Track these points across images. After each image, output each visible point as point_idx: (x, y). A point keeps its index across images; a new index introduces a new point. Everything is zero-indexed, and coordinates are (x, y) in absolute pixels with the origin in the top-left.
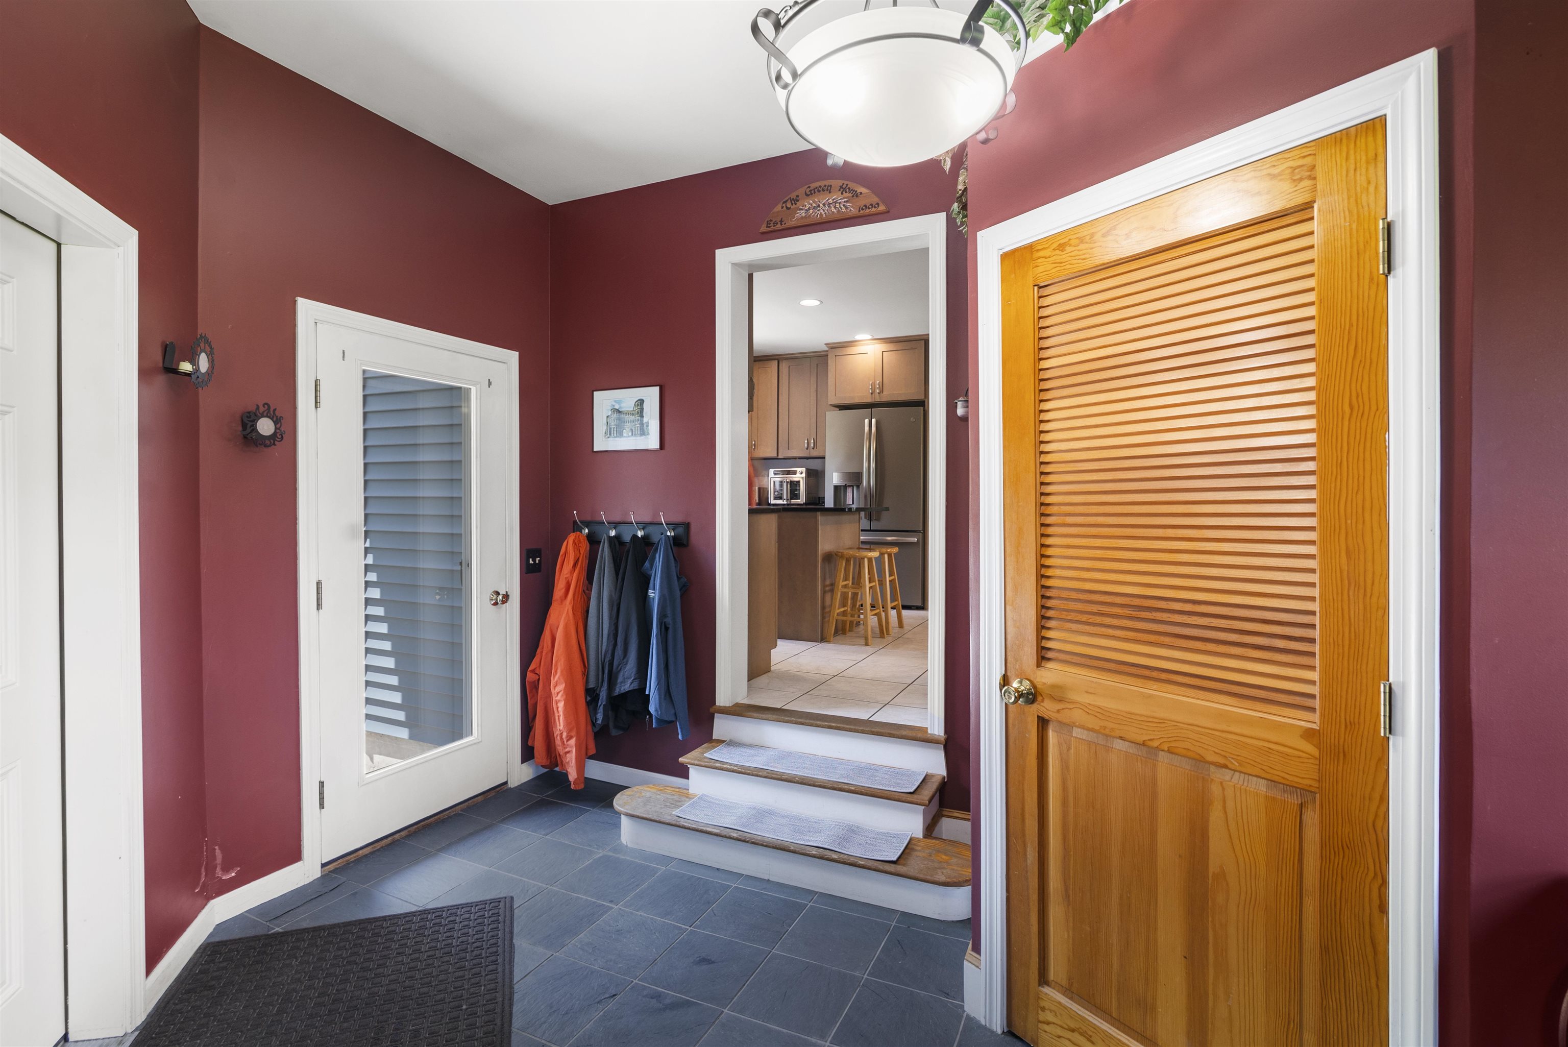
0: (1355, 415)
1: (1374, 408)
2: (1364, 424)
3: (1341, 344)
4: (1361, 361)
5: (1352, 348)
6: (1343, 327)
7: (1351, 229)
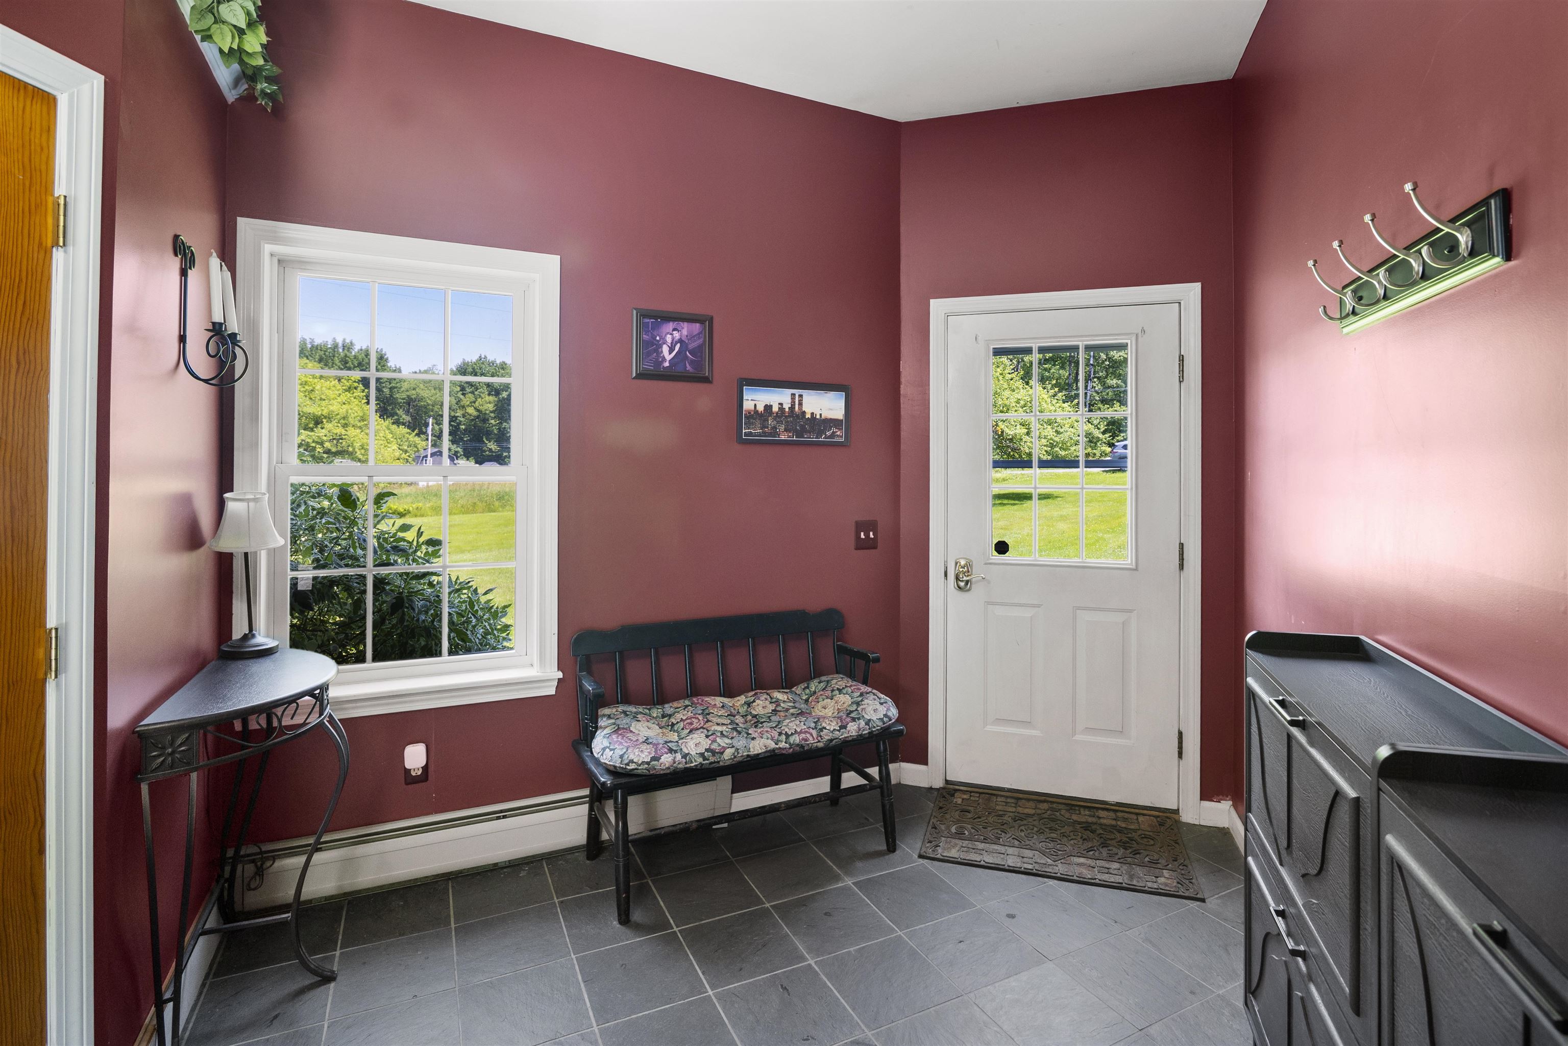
0: (21, 371)
1: (38, 367)
2: (29, 382)
3: (10, 295)
4: (29, 319)
5: (21, 303)
6: (13, 278)
7: (24, 184)
